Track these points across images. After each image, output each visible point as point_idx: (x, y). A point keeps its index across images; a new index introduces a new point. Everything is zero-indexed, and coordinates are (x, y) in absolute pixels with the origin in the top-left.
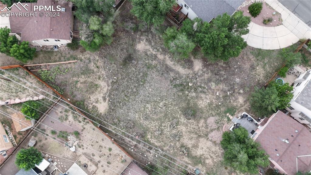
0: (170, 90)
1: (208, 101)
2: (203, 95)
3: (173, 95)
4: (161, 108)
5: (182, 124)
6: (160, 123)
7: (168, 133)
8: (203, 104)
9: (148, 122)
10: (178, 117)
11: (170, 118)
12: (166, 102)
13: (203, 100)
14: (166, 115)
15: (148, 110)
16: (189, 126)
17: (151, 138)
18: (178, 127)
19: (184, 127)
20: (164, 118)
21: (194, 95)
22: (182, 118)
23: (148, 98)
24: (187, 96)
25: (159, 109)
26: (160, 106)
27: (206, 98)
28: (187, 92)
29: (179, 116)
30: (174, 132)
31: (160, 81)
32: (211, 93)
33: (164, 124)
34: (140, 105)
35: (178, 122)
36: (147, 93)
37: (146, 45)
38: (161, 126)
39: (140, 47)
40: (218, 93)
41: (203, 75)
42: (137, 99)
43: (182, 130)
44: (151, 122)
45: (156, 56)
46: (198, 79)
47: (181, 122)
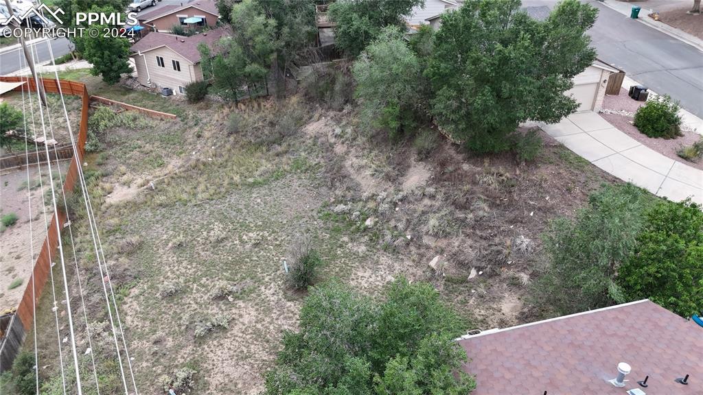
7: (195, 306)
12: (270, 235)
14: (237, 263)
15: (205, 235)
16: (273, 315)
18: (241, 303)
19: (253, 313)
21: (360, 250)
22: (272, 285)
24: (341, 246)
25: (237, 242)
26: (245, 237)
27: (391, 268)
28: (346, 239)
29: (270, 279)
30: (214, 311)
31: (300, 196)
32: (415, 257)
33: (207, 280)
34: (200, 217)
35: (252, 291)
36: (244, 203)
37: (326, 125)
38: (194, 282)
39: (312, 128)
40: (436, 259)
41: (416, 200)
42: (207, 206)
43: (241, 316)
44: (180, 263)
45: (332, 145)
46: (397, 209)
47: (259, 295)
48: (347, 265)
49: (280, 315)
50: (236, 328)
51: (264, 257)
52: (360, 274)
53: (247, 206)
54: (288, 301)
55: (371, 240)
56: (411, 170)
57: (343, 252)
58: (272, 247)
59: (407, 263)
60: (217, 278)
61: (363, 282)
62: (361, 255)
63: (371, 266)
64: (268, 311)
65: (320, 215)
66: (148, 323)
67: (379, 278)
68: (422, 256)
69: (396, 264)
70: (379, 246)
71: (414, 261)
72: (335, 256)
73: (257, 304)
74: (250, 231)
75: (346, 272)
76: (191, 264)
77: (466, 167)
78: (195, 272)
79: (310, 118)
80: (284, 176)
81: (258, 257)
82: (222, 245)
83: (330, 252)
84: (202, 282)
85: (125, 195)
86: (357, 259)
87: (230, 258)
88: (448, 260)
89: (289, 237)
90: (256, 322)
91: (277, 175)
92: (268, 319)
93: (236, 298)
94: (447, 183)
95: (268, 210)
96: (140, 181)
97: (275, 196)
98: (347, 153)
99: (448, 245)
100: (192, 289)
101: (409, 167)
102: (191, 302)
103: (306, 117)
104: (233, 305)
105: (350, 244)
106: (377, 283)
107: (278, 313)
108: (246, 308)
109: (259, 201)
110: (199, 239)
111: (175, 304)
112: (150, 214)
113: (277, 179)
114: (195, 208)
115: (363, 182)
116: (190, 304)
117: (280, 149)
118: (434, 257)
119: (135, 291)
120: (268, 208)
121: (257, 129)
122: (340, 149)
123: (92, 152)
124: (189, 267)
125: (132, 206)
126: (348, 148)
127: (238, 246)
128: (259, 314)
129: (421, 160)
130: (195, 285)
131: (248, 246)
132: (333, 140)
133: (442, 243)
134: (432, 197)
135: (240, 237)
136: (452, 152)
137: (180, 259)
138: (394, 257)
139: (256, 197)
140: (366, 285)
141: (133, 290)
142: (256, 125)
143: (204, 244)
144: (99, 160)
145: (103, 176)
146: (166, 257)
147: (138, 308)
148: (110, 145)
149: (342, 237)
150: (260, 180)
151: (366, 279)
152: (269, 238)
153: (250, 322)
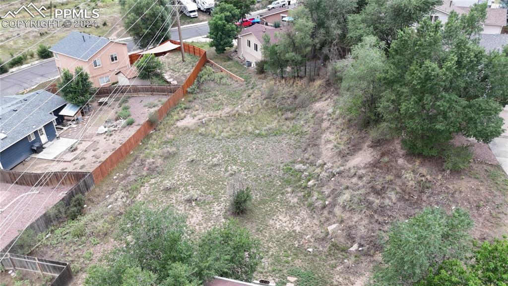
0: (273, 168)
1: (298, 229)
2: (304, 213)
3: (266, 174)
4: (226, 170)
5: (207, 211)
6: (190, 182)
7: (174, 201)
8: (284, 224)
9: (185, 168)
10: (222, 199)
11: (210, 190)
12: (244, 171)
13: (293, 219)
14: (214, 183)
15: (210, 159)
16: (209, 224)
17: (152, 184)
18: (197, 209)
19: (200, 218)
20: (205, 183)
21: (292, 201)
22: (222, 204)
23: (235, 151)
24: (283, 194)
25: (223, 169)
26: (229, 168)
27: (303, 221)
28: (289, 190)
29: (224, 200)
30: (181, 208)
32: (323, 219)
33: (192, 187)
34: (215, 148)
35: (208, 203)
38: (184, 186)
39: (318, 105)
40: (334, 226)
41: (348, 176)
43: (192, 217)
44: (186, 171)
46: (333, 179)
47: (210, 208)
48: (277, 208)
52: (280, 217)
54: (224, 218)
55: (304, 196)
57: (281, 198)
59: (315, 221)
60: (197, 188)
61: (278, 224)
62: (291, 204)
63: (292, 214)
64: (209, 220)
67: (290, 225)
68: (328, 220)
69: (308, 220)
70: (306, 203)
71: (320, 221)
72: (273, 200)
73: (205, 213)
74: (235, 164)
75: (272, 213)
76: (190, 175)
78: (189, 180)
80: (282, 134)
81: (228, 183)
82: (214, 168)
83: (272, 195)
84: (188, 188)
85: (189, 123)
86: (285, 207)
87: (213, 178)
89: (255, 176)
90: (197, 224)
92: (204, 225)
93: (198, 205)
94: (378, 170)
96: (201, 116)
98: (328, 128)
100: (179, 191)
101: (360, 149)
102: (174, 198)
104: (192, 208)
105: (289, 195)
106: (286, 228)
107: (213, 223)
108: (198, 213)
109: (254, 146)
110: (205, 161)
111: (165, 196)
112: (193, 138)
113: (275, 135)
114: (217, 141)
115: (324, 153)
118: (334, 223)
123: (189, 93)
124: (188, 176)
125: (187, 130)
127: (222, 173)
128: (202, 220)
130: (183, 188)
131: (227, 174)
135: (227, 167)
137: (188, 169)
138: (311, 214)
140: (278, 227)
143: (205, 165)
144: (191, 99)
145: (186, 108)
146: (182, 165)
148: (201, 91)
149: (287, 188)
150: (264, 133)
151: (281, 222)
152: (243, 173)
153: (194, 223)
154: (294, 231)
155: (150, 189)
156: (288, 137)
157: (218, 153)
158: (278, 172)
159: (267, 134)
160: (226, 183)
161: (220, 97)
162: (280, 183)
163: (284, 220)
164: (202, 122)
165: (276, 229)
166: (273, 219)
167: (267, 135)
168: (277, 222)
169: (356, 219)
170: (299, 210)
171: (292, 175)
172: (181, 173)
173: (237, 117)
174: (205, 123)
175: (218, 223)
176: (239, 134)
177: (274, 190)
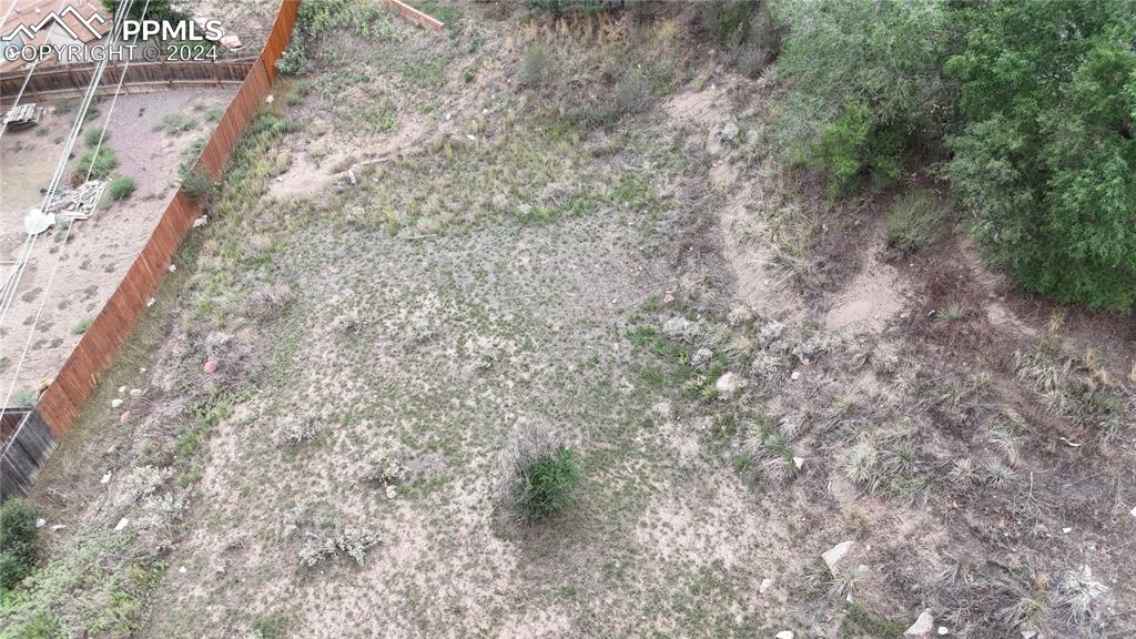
0: (597, 332)
1: (727, 555)
2: (731, 495)
3: (585, 358)
4: (462, 356)
5: (437, 515)
6: (361, 406)
7: (325, 485)
8: (682, 540)
9: (333, 356)
10: (474, 464)
11: (428, 434)
12: (517, 353)
13: (703, 517)
14: (438, 402)
15: (402, 316)
16: (455, 562)
17: (241, 426)
18: (405, 508)
19: (421, 543)
20: (409, 408)
21: (684, 450)
22: (478, 483)
23: (471, 279)
24: (648, 424)
25: (451, 352)
26: (469, 344)
27: (734, 521)
28: (664, 407)
29: (481, 466)
30: (354, 510)
31: (610, 269)
32: (797, 520)
33: (369, 427)
34: (409, 272)
35: (437, 485)
36: (496, 258)
37: (713, 106)
38: (345, 425)
39: (686, 106)
40: (842, 549)
41: (845, 368)
42: (430, 248)
43: (396, 541)
44: (338, 368)
45: (708, 162)
46: (795, 375)
47: (445, 501)
48: (644, 478)
49: (467, 567)
50: (378, 568)
51: (489, 403)
52: (665, 515)
53: (500, 267)
54: (496, 536)
55: (716, 431)
56: (861, 279)
57: (648, 442)
58: (511, 384)
59: (775, 527)
60: (386, 430)
61: (663, 540)
62: (683, 462)
63: (695, 501)
64: (448, 547)
65: (632, 328)
66: (236, 494)
67: (700, 544)
68: (815, 523)
69: (750, 519)
70: (727, 455)
71: (792, 528)
72: (627, 449)
73: (434, 522)
74: (483, 331)
75: (634, 501)
76: (354, 379)
77: (997, 314)
78: (356, 401)
79: (688, 81)
80: (593, 209)
81: (478, 402)
82: (423, 349)
83: (620, 433)
84: (359, 429)
85: (306, 183)
86: (669, 472)
87: (427, 387)
88: (873, 563)
89: (553, 369)
90: (418, 568)
91: (580, 205)
92: (441, 569)
93: (403, 493)
94: (933, 348)
95: (535, 289)
96: (339, 158)
97: (560, 256)
98: (734, 189)
99: (886, 521)
100: (334, 443)
101: (858, 269)
102: (324, 473)
103: (680, 75)
104: (389, 507)
105: (668, 426)
106: (693, 556)
107: (466, 560)
108: (412, 523)
109: (525, 260)
110: (388, 323)
111: (294, 468)
112: (330, 239)
113: (578, 214)
114: (408, 248)
115: (744, 277)
116: (319, 475)
117: (605, 141)
118: (840, 538)
119: (242, 412)
120: (536, 284)
121: (577, 85)
122: (722, 175)
123: (285, 74)
124: (350, 384)
125: (307, 212)
126: (739, 179)
127: (451, 363)
128: (430, 549)
129: (891, 261)
130: (344, 432)
131: (469, 368)
132: (714, 148)
133: (871, 512)
134: (885, 375)
135: (461, 342)
136: (975, 263)
137: (342, 359)
138: (753, 497)
139: (525, 249)
140: (666, 552)
141: (238, 408)
142: (576, 77)
143: (392, 338)
144: (292, 96)
145: (285, 131)
146: (320, 346)
147: (232, 455)
148: (321, 66)
149: (657, 401)
150: (543, 210)
151: (671, 534)
152: (513, 359)
153: (407, 564)
154: (718, 564)
155: (239, 444)
156: (616, 216)
157: (421, 291)
158: (616, 346)
159: (552, 214)
160: (471, 403)
161: (380, 84)
162: (632, 387)
163: (677, 522)
164: (347, 180)
165: (662, 560)
166: (644, 525)
167: (553, 218)
168: (657, 534)
169: (906, 527)
170: (711, 481)
171: (660, 356)
172: (325, 375)
173: (448, 153)
174: (359, 182)
175: (483, 557)
176: (470, 216)
177: (619, 413)
